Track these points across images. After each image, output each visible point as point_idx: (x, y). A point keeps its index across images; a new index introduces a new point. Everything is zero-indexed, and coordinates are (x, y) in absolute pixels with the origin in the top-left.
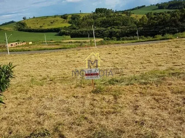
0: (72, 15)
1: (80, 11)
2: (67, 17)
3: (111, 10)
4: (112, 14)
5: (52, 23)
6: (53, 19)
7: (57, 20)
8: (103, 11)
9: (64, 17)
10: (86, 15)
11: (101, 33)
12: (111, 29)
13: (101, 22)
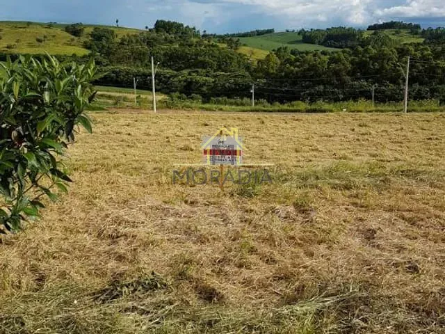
0: (96, 28)
1: (117, 22)
2: (81, 30)
3: (194, 29)
4: (194, 40)
5: (39, 41)
6: (44, 31)
7: (54, 36)
8: (174, 30)
9: (75, 30)
10: (130, 34)
11: (165, 83)
12: (190, 74)
13: (165, 55)
